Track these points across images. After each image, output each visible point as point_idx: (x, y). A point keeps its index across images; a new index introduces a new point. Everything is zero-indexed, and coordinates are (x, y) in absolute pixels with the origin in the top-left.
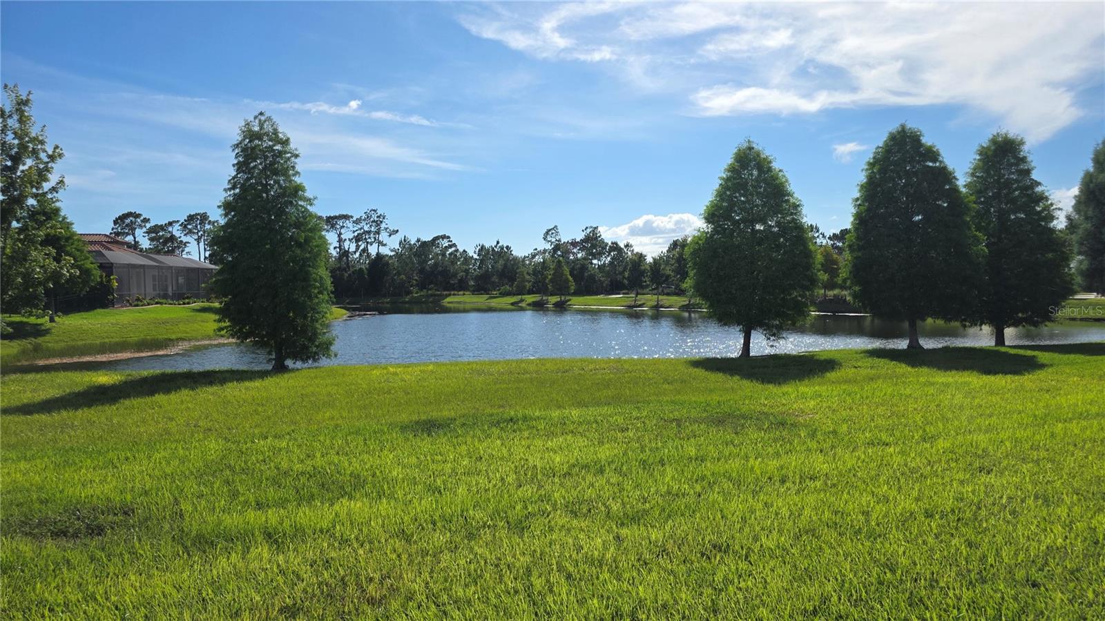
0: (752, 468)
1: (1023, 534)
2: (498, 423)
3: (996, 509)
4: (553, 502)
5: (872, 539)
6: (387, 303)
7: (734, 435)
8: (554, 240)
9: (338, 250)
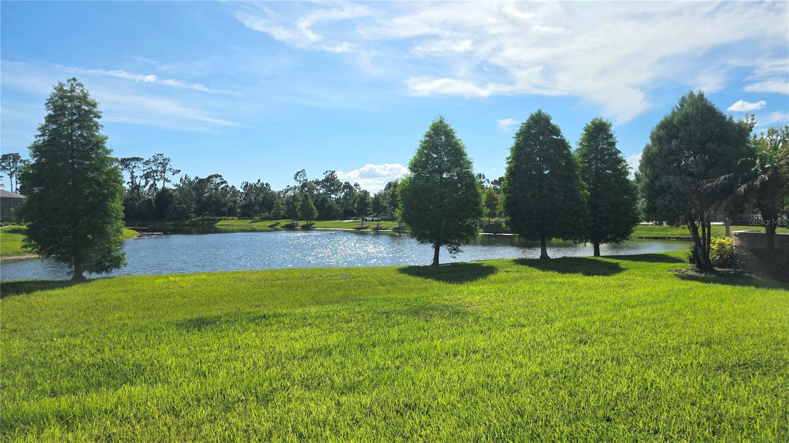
0: (436, 346)
1: (604, 385)
2: (254, 319)
3: (588, 369)
4: (292, 379)
5: (510, 394)
6: (171, 225)
7: (425, 322)
8: (302, 180)
9: (131, 185)
